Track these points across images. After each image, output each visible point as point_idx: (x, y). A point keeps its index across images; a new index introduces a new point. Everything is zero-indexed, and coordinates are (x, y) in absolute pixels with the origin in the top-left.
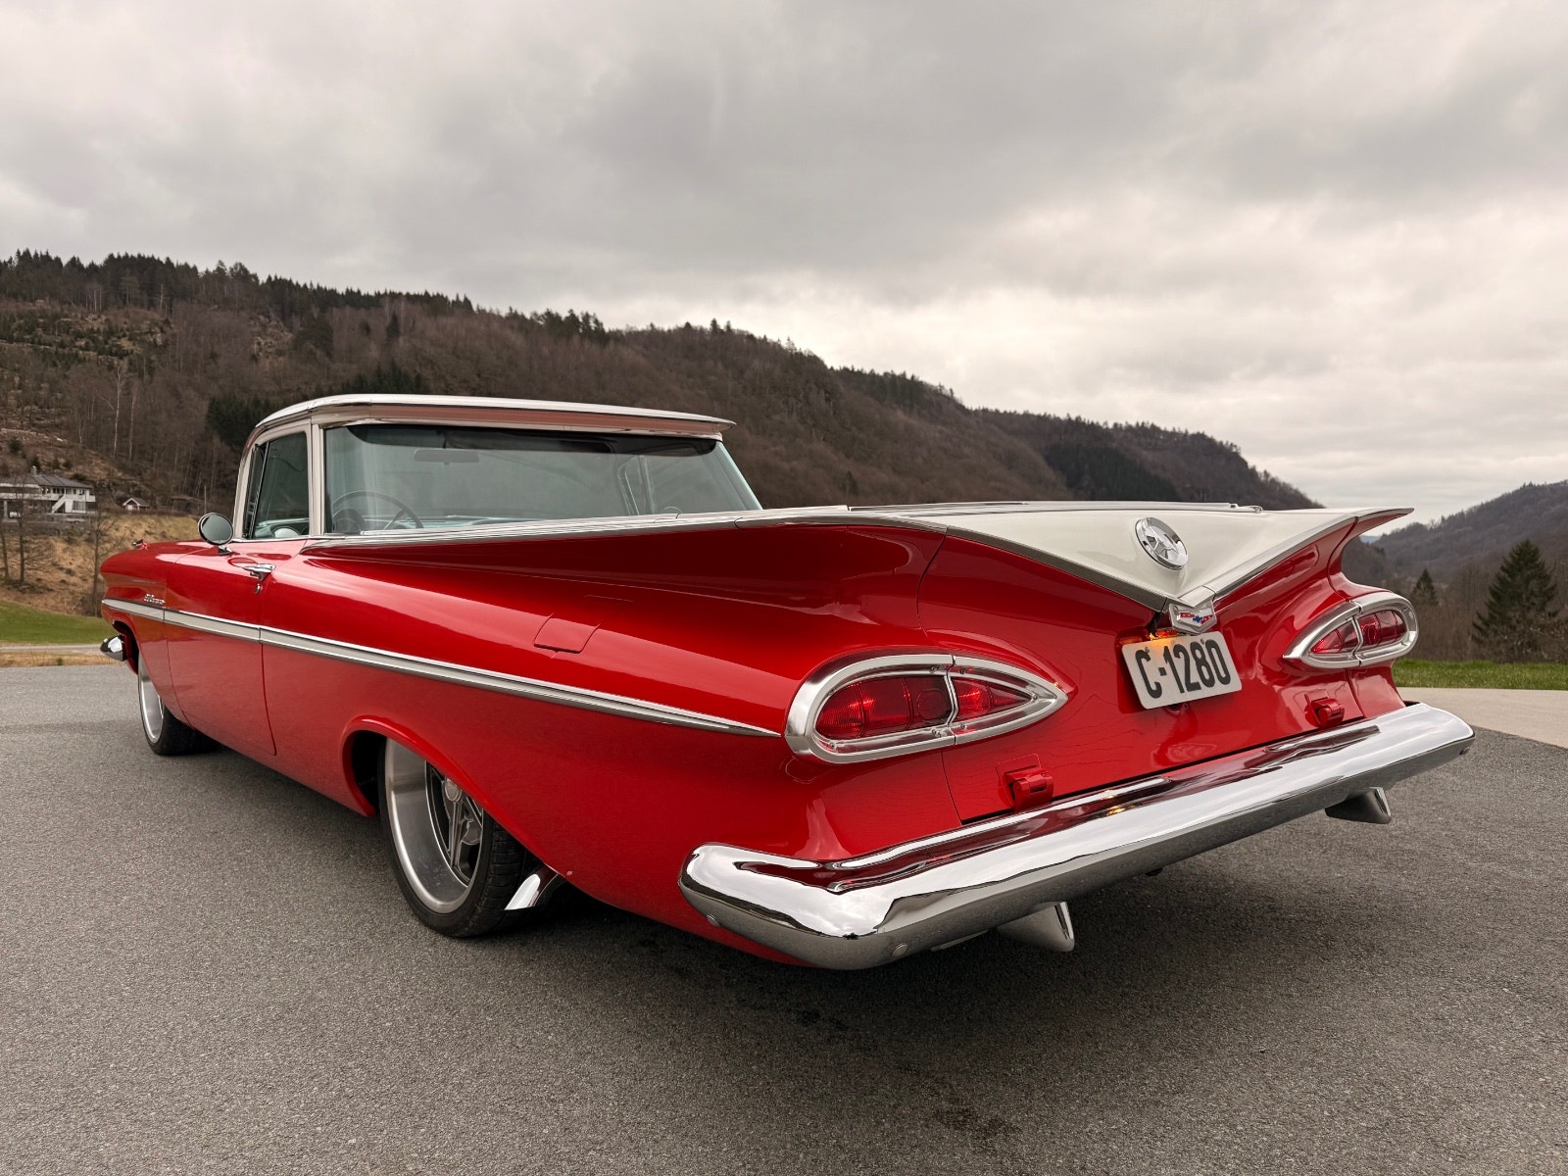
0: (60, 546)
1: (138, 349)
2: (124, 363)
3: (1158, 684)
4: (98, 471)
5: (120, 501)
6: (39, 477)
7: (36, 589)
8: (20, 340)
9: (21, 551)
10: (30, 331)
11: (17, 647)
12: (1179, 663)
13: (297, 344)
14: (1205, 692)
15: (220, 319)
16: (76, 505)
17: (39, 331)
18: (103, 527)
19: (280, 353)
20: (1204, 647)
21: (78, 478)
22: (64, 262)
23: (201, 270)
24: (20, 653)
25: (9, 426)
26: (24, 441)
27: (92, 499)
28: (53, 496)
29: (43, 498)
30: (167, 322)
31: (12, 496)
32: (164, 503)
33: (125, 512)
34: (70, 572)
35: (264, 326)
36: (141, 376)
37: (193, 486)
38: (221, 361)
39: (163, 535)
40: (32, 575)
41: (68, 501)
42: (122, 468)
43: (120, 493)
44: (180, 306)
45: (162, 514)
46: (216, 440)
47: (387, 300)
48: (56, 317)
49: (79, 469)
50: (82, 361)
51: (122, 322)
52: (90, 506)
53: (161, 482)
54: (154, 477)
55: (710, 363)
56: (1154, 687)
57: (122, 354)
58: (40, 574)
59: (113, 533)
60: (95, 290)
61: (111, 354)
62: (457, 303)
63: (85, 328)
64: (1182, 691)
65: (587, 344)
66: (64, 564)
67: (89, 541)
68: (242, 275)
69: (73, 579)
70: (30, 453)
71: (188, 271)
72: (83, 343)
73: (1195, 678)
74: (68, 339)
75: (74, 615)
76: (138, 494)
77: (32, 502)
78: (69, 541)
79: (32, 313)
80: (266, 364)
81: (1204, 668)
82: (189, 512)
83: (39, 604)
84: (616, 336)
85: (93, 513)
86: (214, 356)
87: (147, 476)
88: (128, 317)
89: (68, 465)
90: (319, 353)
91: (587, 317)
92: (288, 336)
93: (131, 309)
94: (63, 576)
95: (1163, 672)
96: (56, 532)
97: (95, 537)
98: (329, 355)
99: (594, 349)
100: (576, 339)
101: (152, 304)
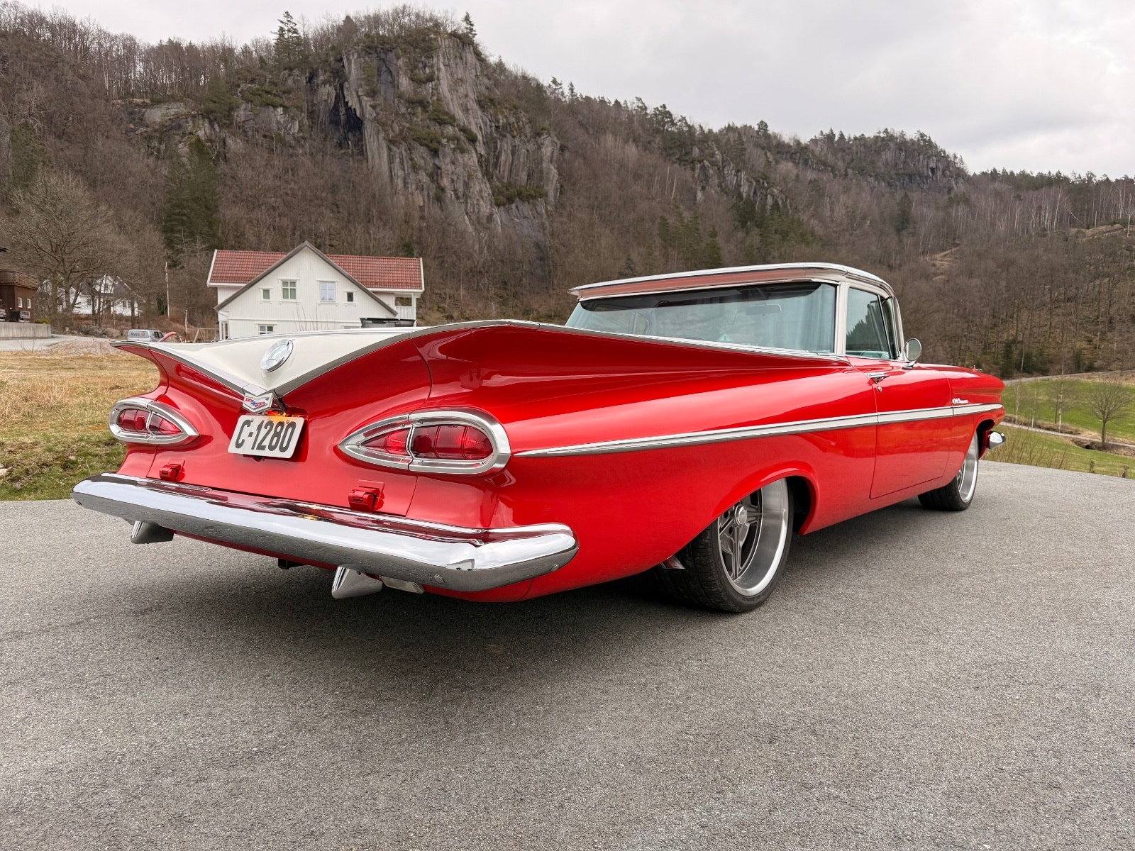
3: (243, 441)
12: (264, 431)
14: (267, 453)
20: (286, 425)
56: (240, 442)
64: (253, 448)
73: (266, 443)
81: (276, 438)
95: (251, 434)
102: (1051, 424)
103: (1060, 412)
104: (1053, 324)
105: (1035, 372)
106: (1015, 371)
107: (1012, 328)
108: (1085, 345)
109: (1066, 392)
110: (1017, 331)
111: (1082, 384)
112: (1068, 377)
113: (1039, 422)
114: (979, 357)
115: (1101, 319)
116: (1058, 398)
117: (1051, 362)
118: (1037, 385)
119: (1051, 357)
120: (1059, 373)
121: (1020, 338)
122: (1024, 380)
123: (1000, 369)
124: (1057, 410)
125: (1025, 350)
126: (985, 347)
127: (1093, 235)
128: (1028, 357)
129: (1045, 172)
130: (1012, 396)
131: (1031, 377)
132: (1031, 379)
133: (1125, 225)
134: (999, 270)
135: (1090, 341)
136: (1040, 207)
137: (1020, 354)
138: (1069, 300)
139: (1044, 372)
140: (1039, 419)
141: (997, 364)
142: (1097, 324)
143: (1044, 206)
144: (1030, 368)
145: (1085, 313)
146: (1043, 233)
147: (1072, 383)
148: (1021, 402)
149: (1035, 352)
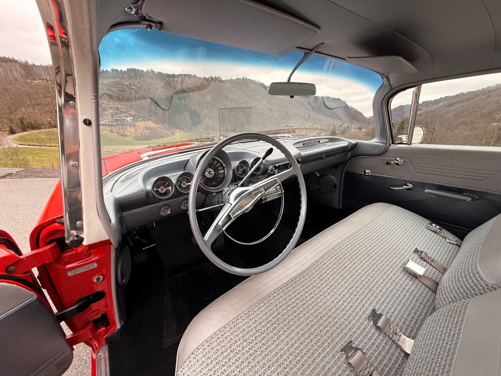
0: (129, 128)
1: (136, 88)
2: (134, 91)
4: (133, 113)
5: (138, 118)
6: (123, 114)
7: (126, 136)
8: (115, 87)
9: (122, 129)
10: (116, 85)
11: (125, 147)
13: (165, 85)
15: (149, 81)
16: (130, 119)
17: (118, 85)
18: (135, 124)
19: (162, 88)
21: (130, 114)
22: (119, 70)
23: (145, 71)
24: (125, 148)
25: (116, 105)
26: (119, 107)
27: (133, 118)
28: (126, 118)
29: (124, 118)
30: (140, 82)
31: (119, 118)
32: (145, 118)
33: (139, 121)
34: (131, 133)
35: (158, 82)
36: (137, 93)
37: (150, 115)
38: (151, 90)
39: (146, 125)
40: (125, 133)
41: (128, 119)
42: (137, 112)
43: (137, 117)
44: (142, 78)
45: (145, 121)
46: (153, 106)
47: (180, 76)
48: (120, 82)
49: (129, 113)
50: (126, 91)
51: (132, 83)
52: (132, 120)
53: (144, 114)
54: (143, 114)
55: (243, 86)
57: (133, 89)
58: (126, 133)
59: (137, 125)
60: (126, 76)
61: (131, 89)
62: (193, 76)
63: (125, 84)
65: (219, 83)
66: (130, 131)
67: (133, 126)
68: (152, 71)
69: (132, 134)
70: (120, 110)
71: (142, 71)
72: (125, 87)
74: (123, 87)
75: (133, 141)
76: (140, 117)
77: (123, 119)
78: (130, 127)
79: (116, 81)
80: (159, 90)
82: (150, 120)
83: (127, 139)
84: (224, 81)
85: (133, 121)
86: (150, 89)
87: (141, 114)
88: (132, 81)
89: (127, 112)
90: (169, 87)
91: (218, 77)
92: (163, 84)
93: (133, 80)
94: (130, 133)
96: (127, 125)
97: (134, 126)
98: (171, 88)
99: (220, 84)
100: (217, 82)
101: (137, 79)
102: (50, 145)
103: (51, 141)
104: (36, 112)
105: (36, 129)
106: (28, 129)
107: (19, 113)
108: (50, 119)
109: (51, 134)
110: (22, 115)
111: (55, 131)
112: (50, 130)
113: (45, 145)
114: (9, 124)
115: (52, 111)
116: (49, 136)
117: (41, 125)
118: (40, 133)
119: (40, 123)
120: (45, 128)
121: (25, 117)
122: (33, 131)
123: (21, 128)
124: (50, 140)
125: (29, 121)
126: (11, 121)
127: (37, 83)
128: (31, 123)
129: (7, 56)
130: (31, 137)
131: (35, 130)
132: (36, 131)
133: (48, 81)
134: (4, 92)
135: (52, 118)
136: (10, 70)
137: (27, 122)
138: (39, 104)
139: (40, 129)
140: (45, 143)
141: (19, 126)
142: (52, 112)
143: (12, 69)
144: (33, 127)
145: (47, 109)
146: (16, 80)
147: (52, 132)
148: (36, 139)
149: (33, 122)
